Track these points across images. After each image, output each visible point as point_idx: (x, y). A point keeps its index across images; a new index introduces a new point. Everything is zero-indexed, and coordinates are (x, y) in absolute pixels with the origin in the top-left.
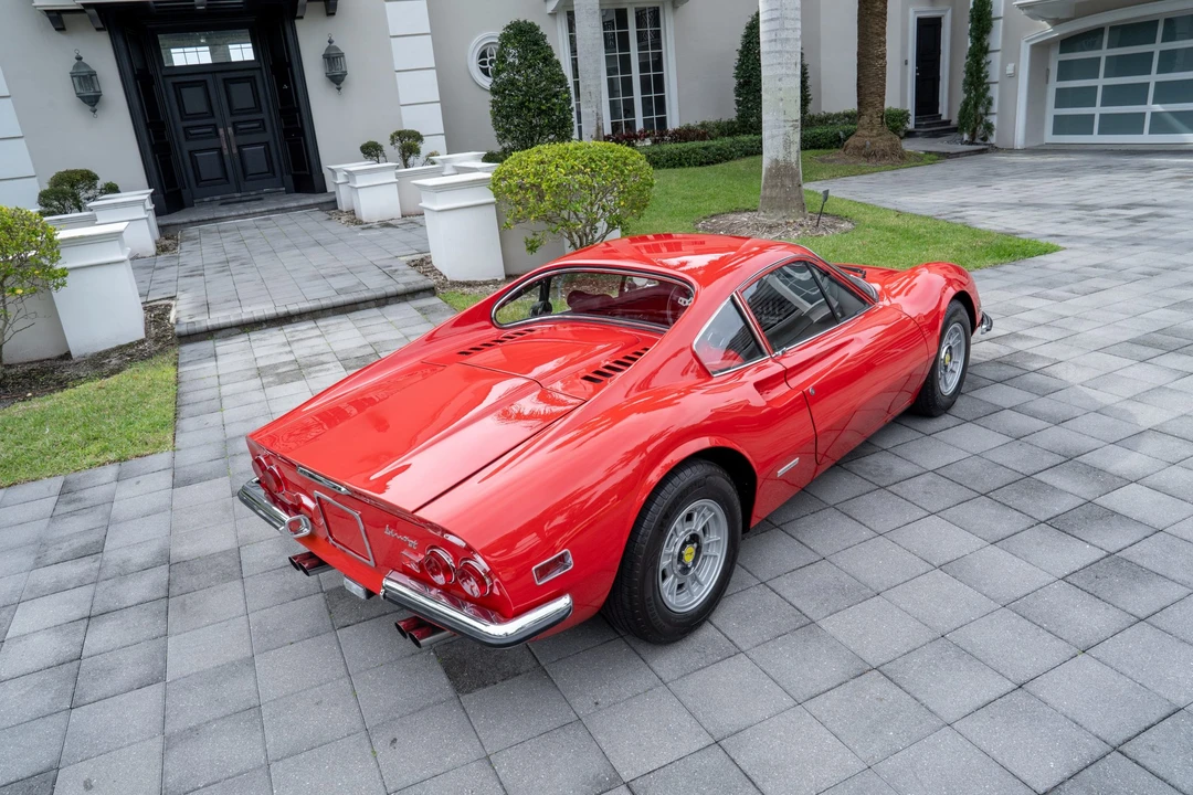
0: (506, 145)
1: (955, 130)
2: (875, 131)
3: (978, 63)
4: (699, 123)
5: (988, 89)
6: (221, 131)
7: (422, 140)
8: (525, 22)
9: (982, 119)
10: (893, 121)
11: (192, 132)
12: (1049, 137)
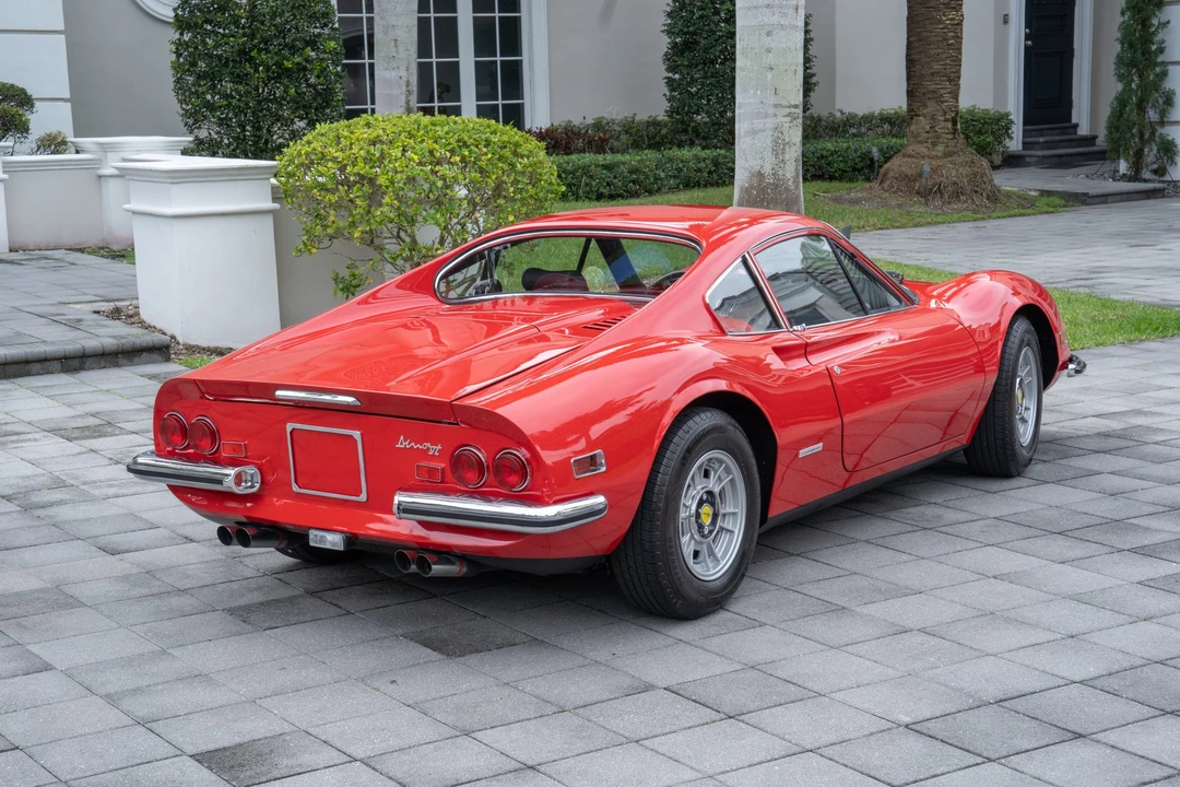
0: (203, 134)
1: (1101, 156)
2: (940, 148)
3: (1145, 23)
4: (590, 121)
5: (1164, 74)
7: (32, 106)
9: (1153, 134)
10: (980, 133)
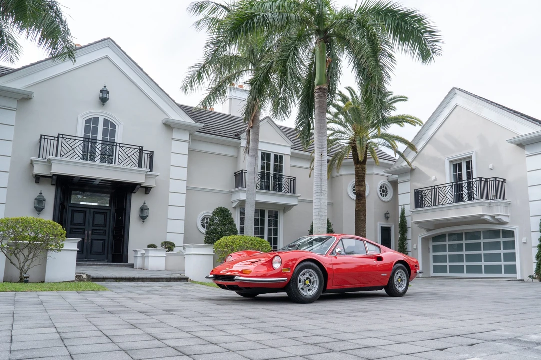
3: (403, 244)
6: (86, 232)
7: (175, 245)
8: (224, 208)
11: (74, 230)
12: (432, 274)
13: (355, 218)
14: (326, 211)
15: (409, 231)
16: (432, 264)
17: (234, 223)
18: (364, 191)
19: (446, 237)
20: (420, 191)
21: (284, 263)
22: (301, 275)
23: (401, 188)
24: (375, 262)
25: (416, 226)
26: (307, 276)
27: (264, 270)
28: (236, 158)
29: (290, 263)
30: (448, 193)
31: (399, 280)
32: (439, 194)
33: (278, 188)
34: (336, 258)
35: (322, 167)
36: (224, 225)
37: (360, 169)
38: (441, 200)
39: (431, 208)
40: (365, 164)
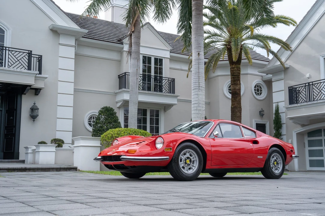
7: (64, 142)
8: (109, 107)
12: (308, 168)
13: (232, 115)
14: (204, 106)
15: (284, 126)
16: (308, 158)
17: (119, 121)
18: (240, 89)
19: (321, 132)
20: (294, 88)
21: (166, 144)
22: (182, 155)
23: (276, 86)
24: (251, 145)
25: (291, 121)
26: (188, 155)
27: (148, 149)
28: (120, 62)
29: (171, 144)
30: (323, 89)
31: (275, 162)
32: (314, 90)
33: (159, 88)
34: (214, 140)
35: (200, 65)
36: (109, 122)
37: (236, 69)
38: (316, 95)
39: (305, 104)
40: (240, 64)
